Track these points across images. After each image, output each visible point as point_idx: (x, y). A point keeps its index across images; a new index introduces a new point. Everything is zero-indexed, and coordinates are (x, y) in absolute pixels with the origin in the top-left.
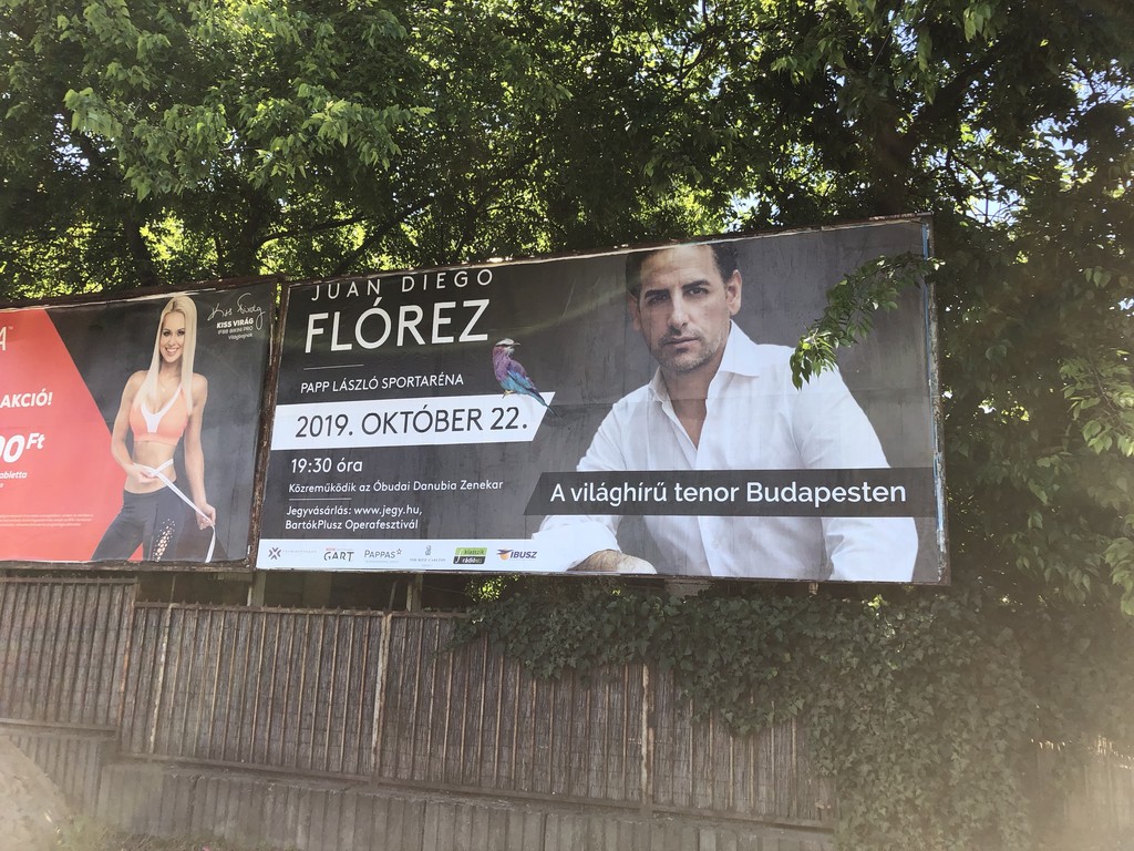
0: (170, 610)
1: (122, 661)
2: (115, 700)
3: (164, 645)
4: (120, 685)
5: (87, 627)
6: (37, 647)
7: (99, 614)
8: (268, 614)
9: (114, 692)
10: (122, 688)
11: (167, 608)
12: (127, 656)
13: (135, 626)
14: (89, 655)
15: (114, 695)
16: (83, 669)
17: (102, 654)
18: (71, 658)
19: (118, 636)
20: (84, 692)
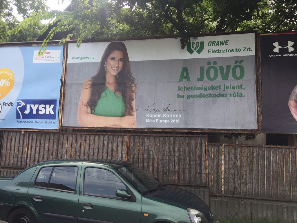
2: (204, 175)
3: (223, 158)
4: (206, 170)
5: (187, 151)
6: (167, 158)
7: (191, 147)
8: (266, 147)
10: (207, 172)
11: (222, 145)
12: (207, 161)
13: (208, 151)
14: (190, 161)
15: (203, 174)
16: (188, 165)
17: (195, 160)
18: (182, 162)
19: (201, 154)
20: (190, 173)
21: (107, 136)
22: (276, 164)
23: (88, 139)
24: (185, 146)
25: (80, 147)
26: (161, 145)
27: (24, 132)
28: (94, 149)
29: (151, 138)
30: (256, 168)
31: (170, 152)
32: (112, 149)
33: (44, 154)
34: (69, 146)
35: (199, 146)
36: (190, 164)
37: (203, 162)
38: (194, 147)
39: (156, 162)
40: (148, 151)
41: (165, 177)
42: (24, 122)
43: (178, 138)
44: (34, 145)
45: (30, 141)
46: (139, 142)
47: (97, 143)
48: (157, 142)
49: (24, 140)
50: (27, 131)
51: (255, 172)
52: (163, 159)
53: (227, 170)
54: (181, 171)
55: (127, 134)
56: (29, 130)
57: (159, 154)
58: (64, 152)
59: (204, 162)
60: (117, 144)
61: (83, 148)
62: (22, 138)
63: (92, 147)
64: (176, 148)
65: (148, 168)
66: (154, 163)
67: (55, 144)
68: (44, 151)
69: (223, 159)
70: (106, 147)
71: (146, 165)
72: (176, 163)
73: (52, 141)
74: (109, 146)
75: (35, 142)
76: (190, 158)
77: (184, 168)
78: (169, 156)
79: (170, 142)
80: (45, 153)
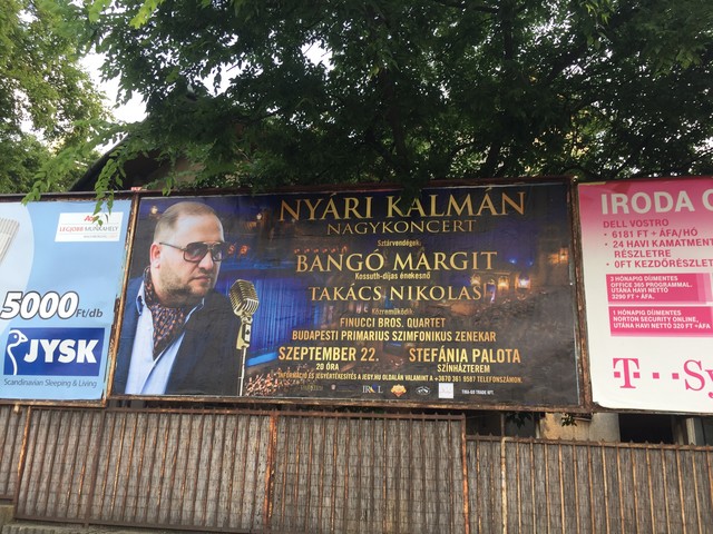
0: (503, 443)
1: (461, 486)
2: (458, 519)
3: (503, 473)
4: (462, 507)
5: (416, 455)
6: (366, 472)
7: (427, 445)
8: (605, 447)
9: (456, 512)
10: (466, 510)
11: (500, 441)
12: (465, 482)
13: (468, 456)
14: (423, 480)
15: (456, 516)
16: (419, 493)
17: (436, 479)
18: (403, 483)
19: (451, 464)
20: (424, 512)
21: (222, 418)
22: (632, 488)
23: (175, 424)
24: (410, 442)
25: (155, 446)
26: (353, 442)
27: (21, 406)
28: (188, 449)
29: (330, 421)
30: (583, 500)
31: (374, 457)
32: (234, 449)
33: (64, 463)
34: (128, 443)
35: (444, 443)
36: (423, 490)
37: (456, 484)
38: (433, 447)
39: (341, 482)
40: (322, 455)
41: (362, 524)
42: (22, 382)
43: (394, 423)
44: (41, 441)
45: (33, 432)
46: (300, 432)
47: (196, 436)
48: (343, 432)
49: (17, 426)
50: (27, 406)
51: (582, 510)
52: (358, 476)
53: (513, 505)
54: (401, 507)
55: (271, 412)
56: (32, 403)
57: (347, 462)
58: (114, 459)
59: (459, 485)
60: (247, 439)
61: (161, 449)
62: (13, 421)
63: (183, 445)
64: (390, 449)
65: (321, 498)
66: (334, 486)
67: (94, 437)
68: (65, 454)
69: (504, 476)
70: (218, 446)
71: (315, 491)
72: (389, 486)
73: (85, 430)
74: (227, 442)
75: (44, 431)
76: (423, 473)
77: (410, 500)
78: (372, 468)
79: (375, 432)
80: (67, 462)
